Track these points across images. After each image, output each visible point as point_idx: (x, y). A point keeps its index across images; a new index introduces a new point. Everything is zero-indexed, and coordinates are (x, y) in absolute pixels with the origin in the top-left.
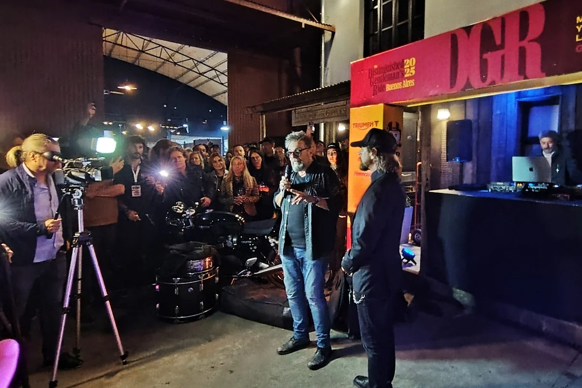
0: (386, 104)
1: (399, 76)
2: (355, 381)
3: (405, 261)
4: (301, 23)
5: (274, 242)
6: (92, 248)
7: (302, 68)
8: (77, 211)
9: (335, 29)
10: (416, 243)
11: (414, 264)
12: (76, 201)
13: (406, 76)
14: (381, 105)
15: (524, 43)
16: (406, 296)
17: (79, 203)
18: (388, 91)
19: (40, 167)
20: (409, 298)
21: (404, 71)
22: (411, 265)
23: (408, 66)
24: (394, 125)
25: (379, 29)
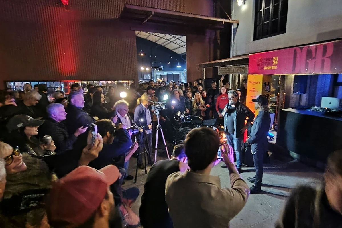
0: (264, 75)
1: (270, 64)
2: (248, 179)
3: (269, 138)
4: (222, 22)
5: (215, 129)
6: (161, 130)
7: (221, 40)
8: (157, 119)
9: (239, 22)
10: (275, 130)
11: (273, 140)
12: (157, 115)
13: (273, 64)
14: (262, 75)
15: (324, 58)
16: (268, 153)
17: (158, 116)
18: (265, 70)
19: (147, 104)
20: (270, 153)
21: (273, 62)
22: (272, 140)
23: (275, 60)
24: (267, 83)
25: (262, 22)
